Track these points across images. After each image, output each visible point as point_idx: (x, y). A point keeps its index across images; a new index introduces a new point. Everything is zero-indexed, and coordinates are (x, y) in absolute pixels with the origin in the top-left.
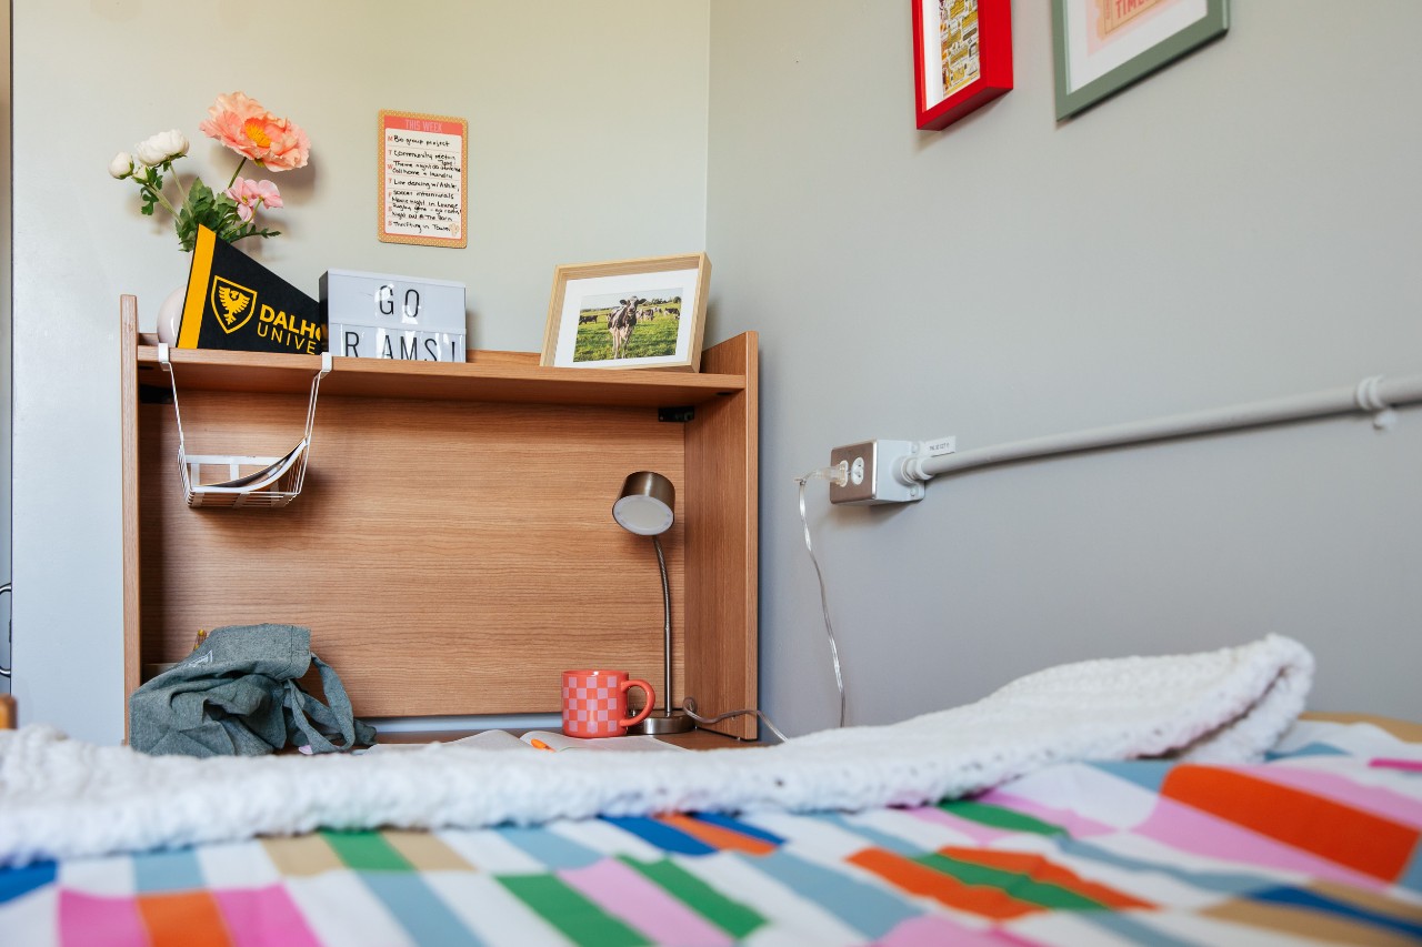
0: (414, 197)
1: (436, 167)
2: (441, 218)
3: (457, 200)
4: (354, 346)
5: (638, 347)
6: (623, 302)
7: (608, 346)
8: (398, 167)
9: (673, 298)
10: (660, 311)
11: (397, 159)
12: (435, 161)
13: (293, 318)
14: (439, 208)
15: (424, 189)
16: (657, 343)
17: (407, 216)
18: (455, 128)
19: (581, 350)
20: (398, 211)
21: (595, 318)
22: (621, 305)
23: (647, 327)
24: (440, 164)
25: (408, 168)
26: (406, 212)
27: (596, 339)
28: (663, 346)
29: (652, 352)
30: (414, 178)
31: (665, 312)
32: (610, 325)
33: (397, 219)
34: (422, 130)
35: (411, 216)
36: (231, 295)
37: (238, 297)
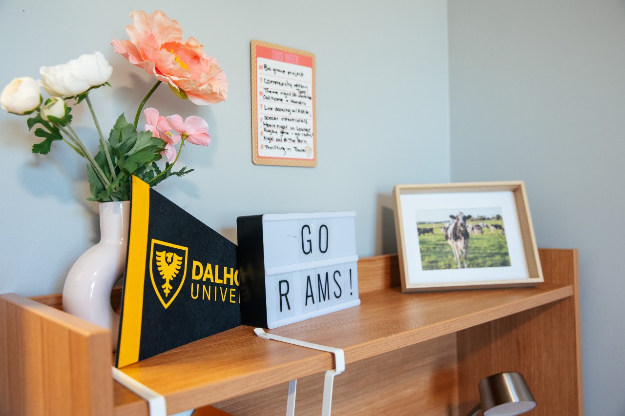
0: (280, 122)
1: (294, 95)
2: (299, 141)
3: (309, 126)
4: (286, 295)
5: (476, 258)
6: (452, 217)
7: (450, 257)
8: (268, 94)
9: (495, 215)
10: (487, 227)
11: (267, 86)
12: (294, 90)
13: (217, 267)
14: (298, 132)
15: (286, 114)
16: (492, 255)
17: (275, 139)
18: (306, 61)
19: (427, 259)
20: (268, 135)
21: (431, 230)
22: (450, 219)
23: (481, 240)
24: (298, 93)
25: (275, 96)
26: (275, 136)
27: (437, 249)
28: (498, 258)
29: (490, 263)
30: (279, 105)
31: (492, 228)
32: (447, 237)
33: (267, 142)
34: (284, 61)
35: (278, 140)
36: (166, 258)
37: (172, 259)
